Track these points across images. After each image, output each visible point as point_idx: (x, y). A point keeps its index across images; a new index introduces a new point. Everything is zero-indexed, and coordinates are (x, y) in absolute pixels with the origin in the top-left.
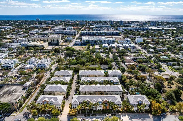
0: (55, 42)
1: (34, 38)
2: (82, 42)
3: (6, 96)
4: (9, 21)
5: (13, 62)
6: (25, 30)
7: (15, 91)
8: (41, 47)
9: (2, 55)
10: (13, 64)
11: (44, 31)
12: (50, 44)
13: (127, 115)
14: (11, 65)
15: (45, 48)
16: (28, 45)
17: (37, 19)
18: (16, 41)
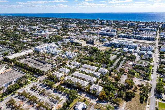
0: (91, 42)
1: (79, 37)
2: (110, 44)
3: (43, 68)
4: (78, 20)
5: (57, 52)
6: (82, 28)
7: (48, 66)
8: (80, 44)
9: (56, 46)
10: (57, 53)
11: (94, 30)
12: (88, 42)
13: (85, 94)
14: (56, 53)
15: (82, 45)
16: (73, 41)
17: (97, 19)
18: (69, 38)
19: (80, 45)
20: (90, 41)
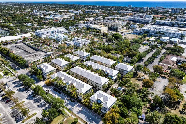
0: (115, 28)
2: (141, 32)
4: (105, 7)
6: (106, 14)
7: (40, 55)
9: (65, 31)
11: (122, 16)
12: (110, 29)
13: (81, 108)
14: (60, 39)
15: (101, 32)
16: (90, 27)
17: (129, 6)
18: (86, 23)
19: (98, 31)
20: (113, 27)
